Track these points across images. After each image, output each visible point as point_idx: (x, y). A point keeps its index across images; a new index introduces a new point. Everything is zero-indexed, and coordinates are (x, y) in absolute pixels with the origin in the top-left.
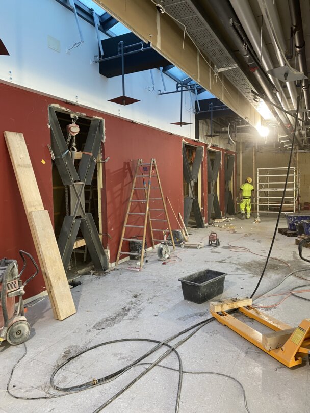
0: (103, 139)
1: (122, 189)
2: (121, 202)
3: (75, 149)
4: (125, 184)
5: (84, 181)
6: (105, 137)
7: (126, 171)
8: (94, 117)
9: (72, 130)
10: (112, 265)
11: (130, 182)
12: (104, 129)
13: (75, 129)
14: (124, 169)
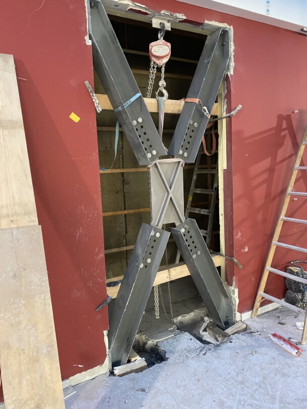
0: (228, 69)
1: (271, 170)
2: (268, 195)
3: (165, 92)
4: (278, 160)
5: (182, 156)
6: (232, 64)
7: (283, 134)
8: (206, 22)
9: (154, 53)
10: (243, 318)
11: (291, 156)
12: (232, 47)
13: (161, 50)
14: (279, 128)
